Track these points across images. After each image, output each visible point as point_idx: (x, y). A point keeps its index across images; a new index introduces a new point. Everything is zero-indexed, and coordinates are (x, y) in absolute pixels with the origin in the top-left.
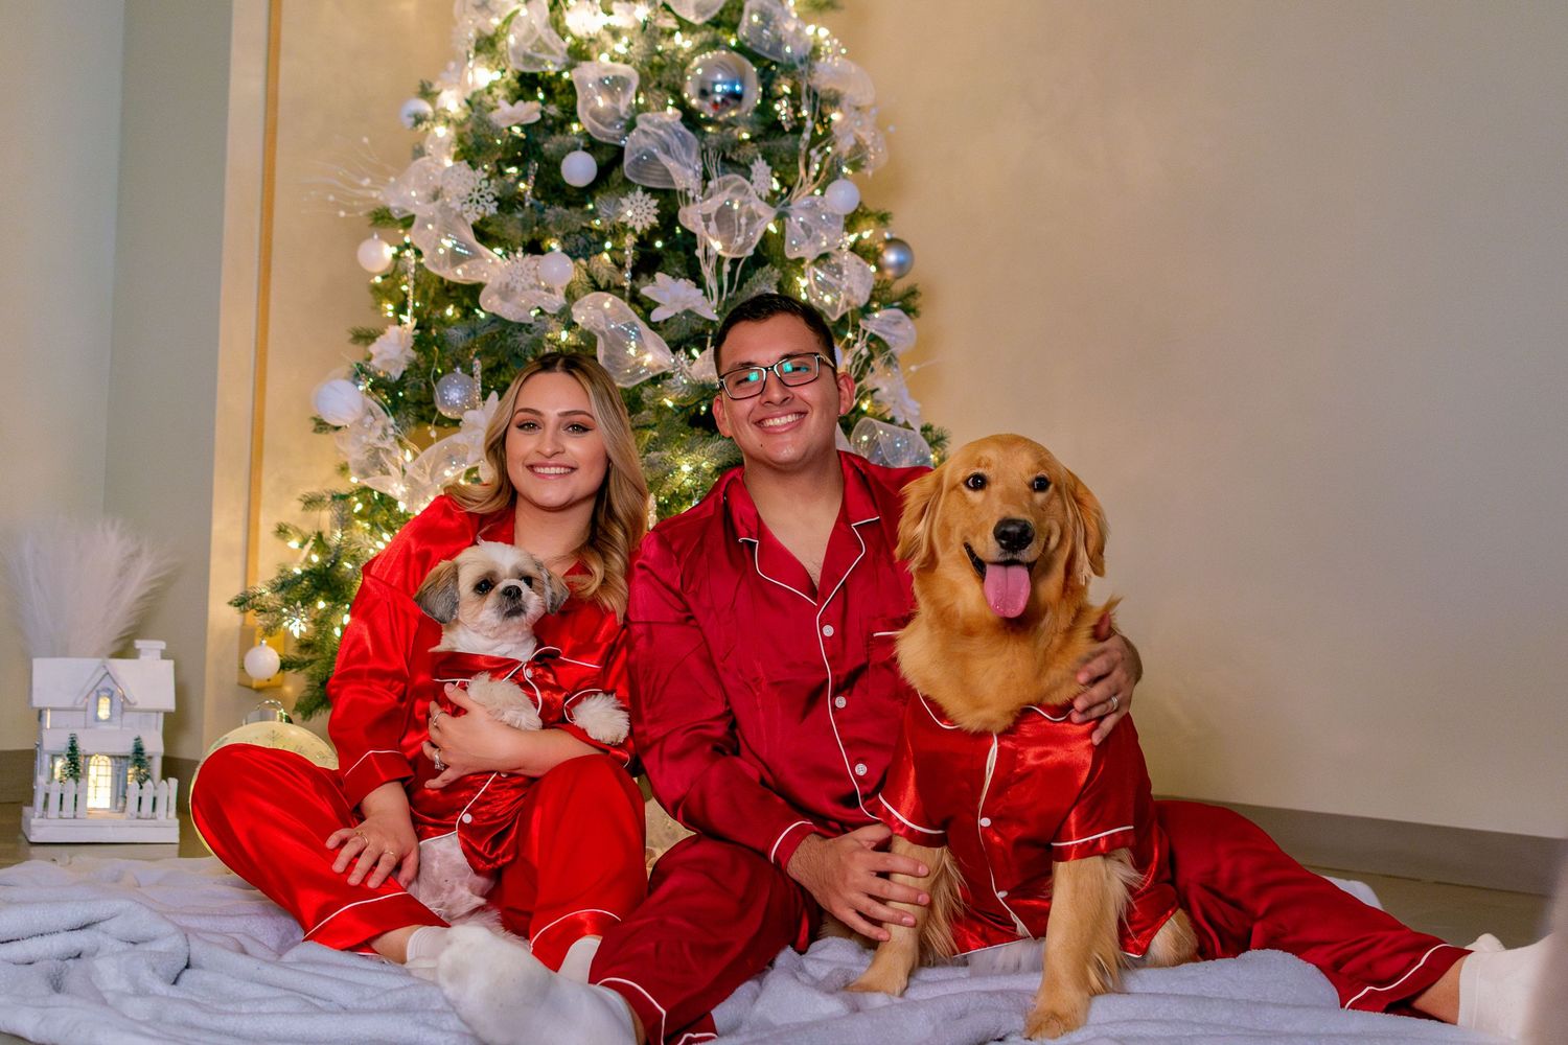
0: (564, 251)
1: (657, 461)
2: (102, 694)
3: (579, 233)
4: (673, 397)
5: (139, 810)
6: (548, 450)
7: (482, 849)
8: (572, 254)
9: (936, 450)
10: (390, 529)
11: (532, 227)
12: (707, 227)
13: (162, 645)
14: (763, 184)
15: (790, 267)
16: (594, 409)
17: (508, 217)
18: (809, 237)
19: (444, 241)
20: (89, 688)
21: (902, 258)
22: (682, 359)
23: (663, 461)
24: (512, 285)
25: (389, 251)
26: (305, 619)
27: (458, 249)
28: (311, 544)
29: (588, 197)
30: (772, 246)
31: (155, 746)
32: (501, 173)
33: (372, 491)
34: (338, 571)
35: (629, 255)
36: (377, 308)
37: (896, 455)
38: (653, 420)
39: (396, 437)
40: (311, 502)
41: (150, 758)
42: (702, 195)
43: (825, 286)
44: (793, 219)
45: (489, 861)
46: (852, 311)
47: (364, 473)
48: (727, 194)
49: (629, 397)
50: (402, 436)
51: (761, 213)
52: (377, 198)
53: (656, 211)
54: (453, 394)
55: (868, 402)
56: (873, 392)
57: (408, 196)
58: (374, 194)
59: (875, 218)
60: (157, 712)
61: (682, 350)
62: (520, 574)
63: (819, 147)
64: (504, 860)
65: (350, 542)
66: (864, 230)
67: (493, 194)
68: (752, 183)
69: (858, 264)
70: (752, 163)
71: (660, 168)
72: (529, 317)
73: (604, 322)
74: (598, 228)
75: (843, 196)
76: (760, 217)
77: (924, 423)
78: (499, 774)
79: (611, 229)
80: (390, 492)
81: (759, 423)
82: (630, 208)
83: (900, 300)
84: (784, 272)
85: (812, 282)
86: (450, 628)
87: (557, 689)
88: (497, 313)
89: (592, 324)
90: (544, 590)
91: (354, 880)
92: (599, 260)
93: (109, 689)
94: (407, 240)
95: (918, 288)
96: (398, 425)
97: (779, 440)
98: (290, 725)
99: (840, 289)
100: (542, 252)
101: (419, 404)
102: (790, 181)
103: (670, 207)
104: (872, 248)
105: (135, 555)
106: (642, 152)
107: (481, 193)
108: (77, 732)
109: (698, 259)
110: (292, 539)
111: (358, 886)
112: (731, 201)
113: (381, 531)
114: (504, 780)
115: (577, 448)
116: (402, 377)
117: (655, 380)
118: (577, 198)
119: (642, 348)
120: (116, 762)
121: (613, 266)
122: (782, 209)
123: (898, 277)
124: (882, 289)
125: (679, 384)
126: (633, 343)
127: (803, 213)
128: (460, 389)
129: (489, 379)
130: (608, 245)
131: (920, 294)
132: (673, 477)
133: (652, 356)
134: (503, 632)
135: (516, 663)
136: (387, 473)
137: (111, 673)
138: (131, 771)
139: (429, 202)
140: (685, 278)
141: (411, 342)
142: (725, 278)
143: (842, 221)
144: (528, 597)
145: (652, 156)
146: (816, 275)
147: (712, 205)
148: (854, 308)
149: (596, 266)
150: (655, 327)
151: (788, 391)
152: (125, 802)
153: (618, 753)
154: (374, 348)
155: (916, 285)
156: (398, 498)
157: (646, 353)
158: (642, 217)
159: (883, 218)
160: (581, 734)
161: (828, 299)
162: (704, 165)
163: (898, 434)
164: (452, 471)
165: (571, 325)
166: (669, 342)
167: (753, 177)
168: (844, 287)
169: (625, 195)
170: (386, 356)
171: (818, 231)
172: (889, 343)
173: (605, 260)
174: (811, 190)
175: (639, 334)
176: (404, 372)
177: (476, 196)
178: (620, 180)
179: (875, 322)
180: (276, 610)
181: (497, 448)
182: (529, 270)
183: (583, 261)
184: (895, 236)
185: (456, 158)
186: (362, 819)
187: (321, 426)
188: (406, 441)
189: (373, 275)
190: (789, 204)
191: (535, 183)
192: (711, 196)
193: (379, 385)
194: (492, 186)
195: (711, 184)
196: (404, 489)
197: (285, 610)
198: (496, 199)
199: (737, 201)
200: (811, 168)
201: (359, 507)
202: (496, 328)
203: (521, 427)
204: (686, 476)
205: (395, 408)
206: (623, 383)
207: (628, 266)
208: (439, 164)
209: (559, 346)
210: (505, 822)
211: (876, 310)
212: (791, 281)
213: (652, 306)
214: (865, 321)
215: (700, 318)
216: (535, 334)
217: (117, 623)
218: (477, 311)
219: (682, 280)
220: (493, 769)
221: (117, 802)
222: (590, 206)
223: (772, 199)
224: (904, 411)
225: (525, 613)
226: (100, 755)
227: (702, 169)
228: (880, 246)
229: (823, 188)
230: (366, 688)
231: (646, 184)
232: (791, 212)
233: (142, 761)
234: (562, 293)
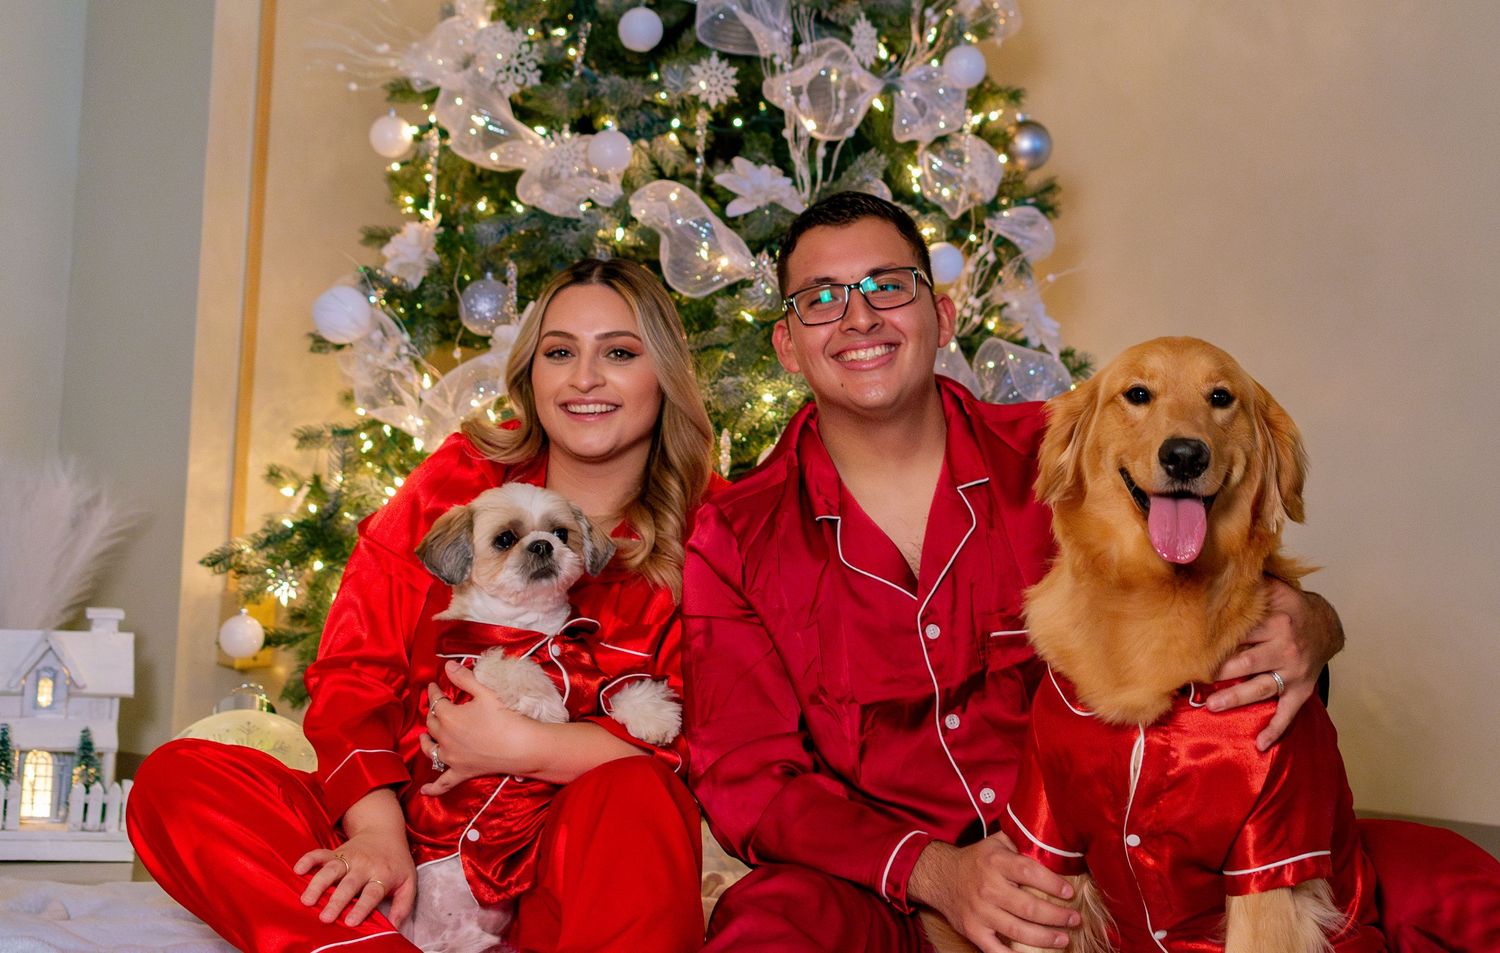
0: (622, 130)
1: (731, 388)
2: (43, 674)
3: (640, 108)
4: (754, 309)
5: (85, 819)
6: (584, 383)
7: (489, 875)
8: (633, 135)
9: (1078, 379)
10: (404, 471)
11: (581, 101)
12: (797, 102)
13: (120, 614)
14: (867, 50)
15: (900, 154)
16: (641, 328)
17: (553, 89)
18: (922, 114)
19: (474, 118)
20: (26, 668)
21: (1038, 144)
22: (765, 263)
23: (740, 388)
24: (556, 170)
25: (409, 131)
26: (295, 583)
27: (491, 128)
28: (306, 490)
29: (652, 65)
30: (879, 129)
31: (107, 740)
32: (547, 36)
33: (381, 424)
34: (337, 523)
35: (701, 138)
36: (394, 202)
37: (1029, 384)
38: (727, 338)
39: (411, 358)
40: (308, 439)
41: (101, 755)
42: (792, 62)
43: (944, 177)
44: (903, 92)
45: (498, 890)
46: (976, 208)
47: (373, 403)
48: (821, 61)
49: (699, 310)
50: (419, 357)
51: (865, 85)
52: (396, 68)
53: (735, 82)
54: (481, 306)
55: (995, 319)
56: (1001, 308)
57: (431, 64)
58: (393, 63)
59: (1005, 95)
60: (112, 697)
61: (765, 252)
62: (552, 525)
63: (935, 5)
64: (518, 889)
65: (351, 488)
66: (991, 110)
67: (535, 61)
68: (853, 48)
69: (984, 150)
70: (853, 23)
71: (741, 29)
72: (576, 211)
73: (668, 217)
74: (663, 102)
75: (965, 65)
76: (863, 90)
77: (1063, 347)
78: (512, 777)
79: (679, 103)
80: (403, 426)
81: (837, 356)
82: (702, 78)
83: (1034, 195)
84: (892, 159)
85: (927, 172)
86: (463, 590)
87: (592, 671)
88: (538, 206)
89: (655, 219)
90: (583, 545)
91: (328, 915)
92: (665, 142)
93: (51, 669)
94: (432, 119)
95: (1059, 182)
96: (413, 343)
97: (866, 378)
98: (273, 714)
99: (961, 181)
100: (593, 131)
101: (441, 318)
102: (900, 48)
103: (753, 79)
104: (1002, 133)
105: (92, 504)
106: (717, 10)
107: (521, 60)
108: (11, 722)
109: (784, 141)
110: (286, 484)
111: (333, 924)
112: (828, 71)
113: (393, 474)
114: (519, 786)
115: (621, 378)
116: (422, 285)
117: (732, 289)
118: (642, 64)
119: (715, 249)
120: (59, 760)
121: (682, 149)
122: (889, 81)
123: (1032, 168)
124: (1015, 182)
125: (760, 294)
126: (705, 244)
127: (915, 86)
128: (491, 299)
129: (528, 287)
130: (676, 123)
131: (1060, 189)
132: (752, 409)
133: (728, 259)
134: (529, 599)
135: (541, 636)
136: (400, 402)
137: (54, 648)
138: (77, 771)
139: (457, 71)
140: (770, 165)
141: (433, 241)
142: (819, 165)
143: (964, 95)
144: (561, 554)
145: (731, 16)
146: (931, 163)
147: (804, 75)
148: (979, 204)
149: (660, 149)
150: (731, 223)
151: (876, 315)
152: (67, 811)
153: (664, 754)
154: (388, 250)
155: (1054, 178)
156: (413, 434)
157: (720, 255)
158: (718, 89)
159: (1015, 96)
160: (620, 731)
161: (946, 193)
162: (794, 27)
163: (1032, 359)
164: (479, 400)
165: (628, 221)
166: (749, 243)
167: (854, 40)
168: (965, 177)
169: (696, 62)
170: (403, 260)
171: (935, 108)
172: (1022, 248)
173: (672, 143)
174: (925, 59)
175: (711, 232)
176: (424, 278)
177: (515, 62)
178: (692, 45)
179: (1003, 222)
180: (260, 571)
181: (522, 381)
182: (577, 152)
183: (644, 143)
184: (1029, 117)
185: (493, 18)
186: (345, 839)
187: (320, 344)
188: (424, 363)
189: (389, 161)
190: (899, 74)
191: (587, 47)
192: (802, 64)
193: (394, 294)
194: (534, 50)
195: (803, 49)
196: (420, 422)
197: (270, 571)
198: (539, 67)
199: (835, 71)
200: (926, 32)
201: (368, 446)
202: (536, 224)
203: (549, 355)
204: (768, 408)
205: (410, 322)
206: (692, 292)
207: (700, 149)
208: (472, 26)
209: (614, 247)
210: (523, 839)
211: (1005, 208)
212: (901, 169)
213: (729, 196)
214: (992, 221)
215: (786, 212)
216: (584, 232)
217: (67, 588)
218: (514, 203)
219: (765, 167)
220: (506, 772)
221: (58, 809)
222: (655, 77)
223: (878, 68)
224: (1039, 332)
225: (557, 575)
226: (39, 749)
227: (791, 32)
228: (1011, 130)
229: (941, 56)
230: (355, 678)
231: (724, 49)
232: (899, 84)
233: (91, 758)
234: (618, 182)
